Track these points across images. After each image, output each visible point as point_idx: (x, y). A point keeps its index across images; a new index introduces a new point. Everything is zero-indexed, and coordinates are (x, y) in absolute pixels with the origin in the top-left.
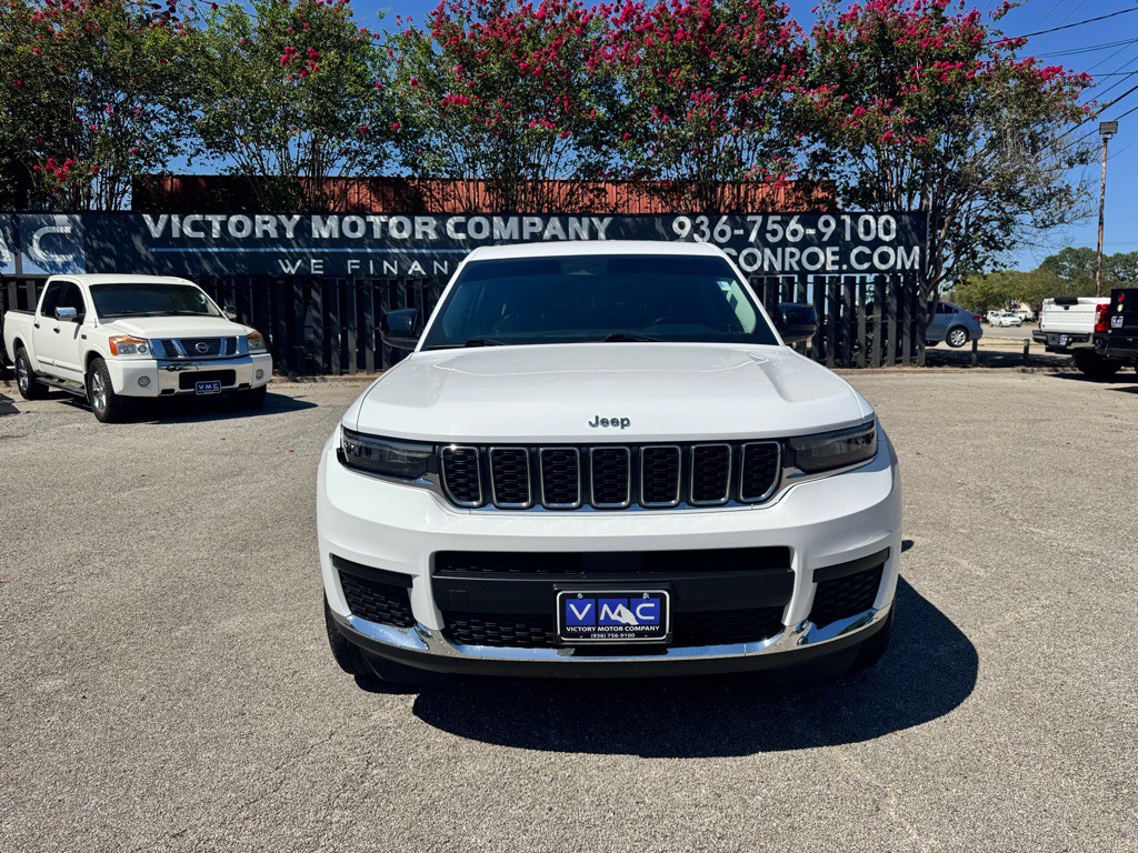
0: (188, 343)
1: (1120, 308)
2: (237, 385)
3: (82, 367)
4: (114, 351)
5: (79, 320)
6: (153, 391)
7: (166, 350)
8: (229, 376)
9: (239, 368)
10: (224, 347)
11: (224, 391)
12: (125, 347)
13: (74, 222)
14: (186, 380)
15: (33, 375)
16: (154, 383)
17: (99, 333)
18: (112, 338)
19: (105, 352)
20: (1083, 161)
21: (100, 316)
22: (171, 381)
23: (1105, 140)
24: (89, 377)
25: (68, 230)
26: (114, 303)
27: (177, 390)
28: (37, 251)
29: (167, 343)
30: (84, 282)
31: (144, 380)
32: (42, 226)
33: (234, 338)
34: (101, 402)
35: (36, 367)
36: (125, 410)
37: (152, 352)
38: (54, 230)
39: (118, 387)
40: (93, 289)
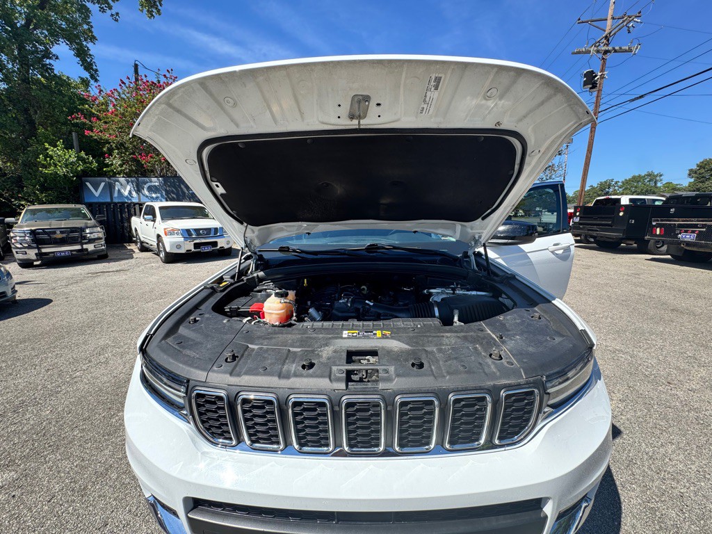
0: (197, 231)
1: (578, 214)
2: (218, 247)
3: (155, 240)
4: (166, 234)
5: (154, 221)
6: (183, 251)
7: (188, 233)
8: (215, 244)
9: (219, 240)
10: (213, 232)
11: (213, 250)
12: (171, 232)
13: (159, 180)
14: (196, 245)
15: (142, 243)
16: (183, 247)
17: (161, 226)
18: (165, 229)
19: (162, 234)
20: (560, 154)
21: (162, 219)
22: (189, 246)
23: (567, 146)
24: (158, 245)
25: (157, 184)
26: (169, 214)
27: (193, 250)
28: (146, 192)
29: (188, 231)
30: (157, 205)
31: (179, 246)
32: (147, 182)
33: (217, 228)
34: (162, 255)
35: (142, 239)
36: (172, 258)
37: (182, 235)
38: (153, 184)
39: (168, 250)
40: (161, 208)
